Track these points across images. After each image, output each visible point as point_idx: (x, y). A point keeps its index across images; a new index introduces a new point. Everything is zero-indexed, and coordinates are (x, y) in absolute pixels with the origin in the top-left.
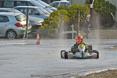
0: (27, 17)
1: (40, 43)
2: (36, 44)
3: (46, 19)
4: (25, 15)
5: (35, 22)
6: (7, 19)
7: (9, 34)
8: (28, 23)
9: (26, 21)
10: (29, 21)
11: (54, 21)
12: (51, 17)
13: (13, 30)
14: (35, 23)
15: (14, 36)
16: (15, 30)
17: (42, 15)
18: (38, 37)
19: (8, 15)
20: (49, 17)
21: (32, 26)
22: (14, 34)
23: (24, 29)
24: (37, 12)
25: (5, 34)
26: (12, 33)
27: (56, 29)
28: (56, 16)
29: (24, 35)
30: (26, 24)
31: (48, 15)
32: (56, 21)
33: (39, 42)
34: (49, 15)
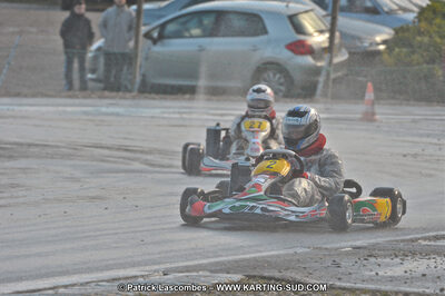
0: (334, 20)
1: (377, 117)
2: (361, 120)
3: (402, 28)
4: (324, 13)
5: (359, 39)
6: (260, 25)
8: (337, 41)
9: (327, 35)
10: (341, 33)
11: (430, 37)
12: (420, 21)
13: (278, 64)
14: (359, 44)
15: (282, 88)
16: (288, 68)
17: (387, 13)
18: (370, 95)
19: (261, 11)
20: (414, 22)
21: (350, 53)
22: (282, 80)
23: (319, 64)
24: (369, 4)
26: (274, 75)
27: (436, 66)
28: (438, 21)
29: (320, 86)
30: (326, 45)
31: (411, 17)
32: (440, 37)
33: (373, 114)
34: (415, 15)
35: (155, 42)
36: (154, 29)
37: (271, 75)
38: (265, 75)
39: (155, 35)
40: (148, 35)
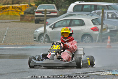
6: (83, 23)
7: (85, 39)
16: (91, 35)
21: (110, 30)
22: (90, 39)
25: (80, 39)
26: (88, 37)
35: (53, 29)
36: (52, 25)
37: (87, 37)
38: (85, 38)
39: (53, 26)
40: (50, 27)
